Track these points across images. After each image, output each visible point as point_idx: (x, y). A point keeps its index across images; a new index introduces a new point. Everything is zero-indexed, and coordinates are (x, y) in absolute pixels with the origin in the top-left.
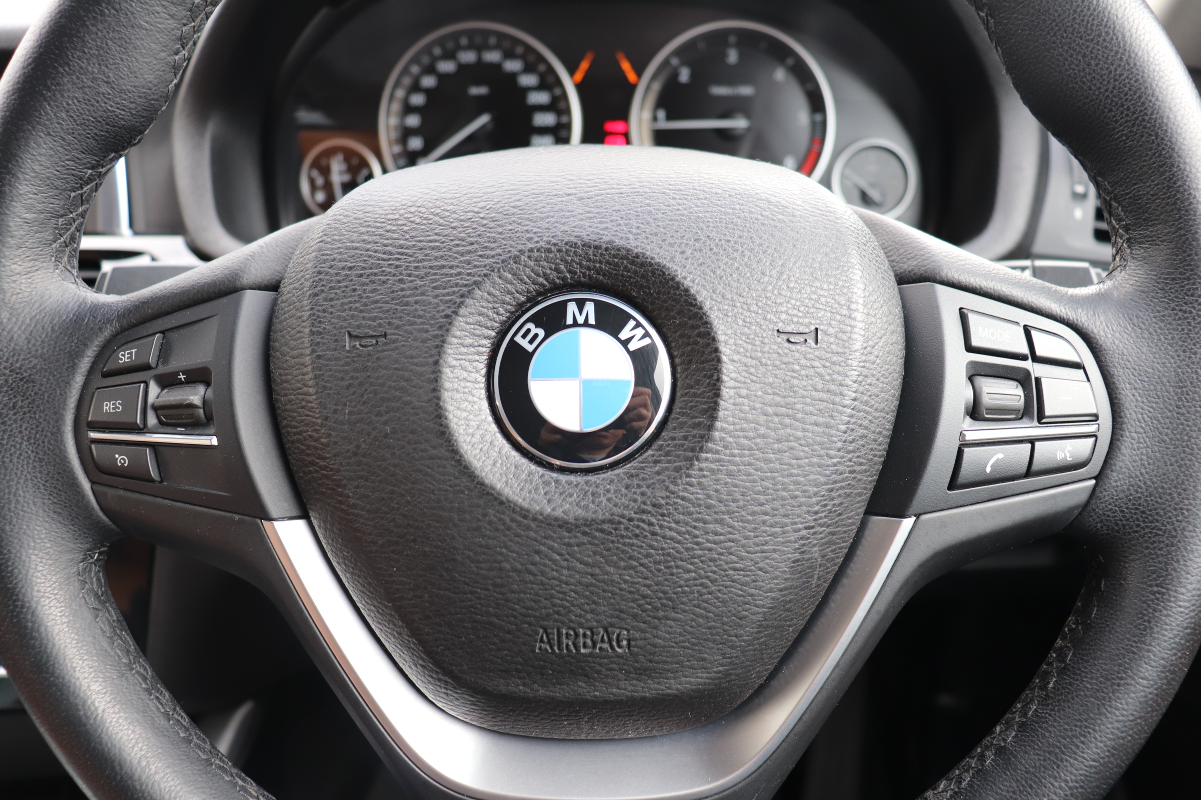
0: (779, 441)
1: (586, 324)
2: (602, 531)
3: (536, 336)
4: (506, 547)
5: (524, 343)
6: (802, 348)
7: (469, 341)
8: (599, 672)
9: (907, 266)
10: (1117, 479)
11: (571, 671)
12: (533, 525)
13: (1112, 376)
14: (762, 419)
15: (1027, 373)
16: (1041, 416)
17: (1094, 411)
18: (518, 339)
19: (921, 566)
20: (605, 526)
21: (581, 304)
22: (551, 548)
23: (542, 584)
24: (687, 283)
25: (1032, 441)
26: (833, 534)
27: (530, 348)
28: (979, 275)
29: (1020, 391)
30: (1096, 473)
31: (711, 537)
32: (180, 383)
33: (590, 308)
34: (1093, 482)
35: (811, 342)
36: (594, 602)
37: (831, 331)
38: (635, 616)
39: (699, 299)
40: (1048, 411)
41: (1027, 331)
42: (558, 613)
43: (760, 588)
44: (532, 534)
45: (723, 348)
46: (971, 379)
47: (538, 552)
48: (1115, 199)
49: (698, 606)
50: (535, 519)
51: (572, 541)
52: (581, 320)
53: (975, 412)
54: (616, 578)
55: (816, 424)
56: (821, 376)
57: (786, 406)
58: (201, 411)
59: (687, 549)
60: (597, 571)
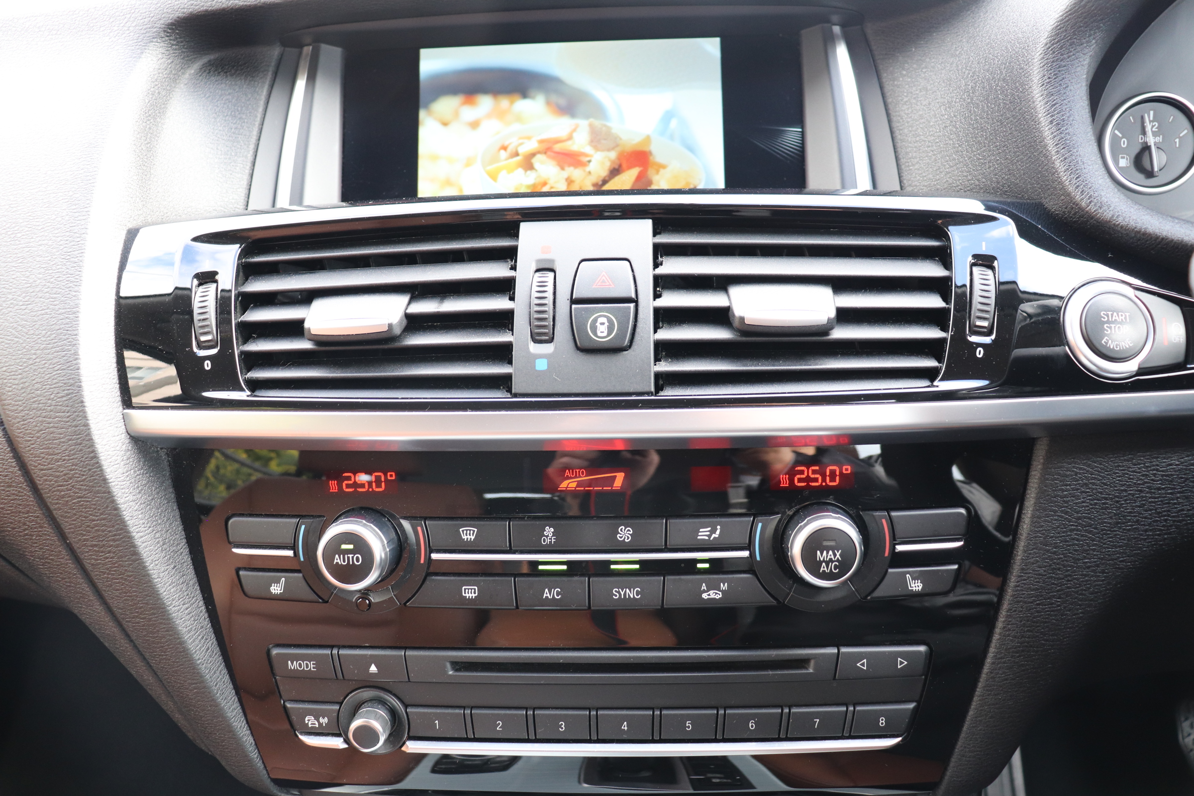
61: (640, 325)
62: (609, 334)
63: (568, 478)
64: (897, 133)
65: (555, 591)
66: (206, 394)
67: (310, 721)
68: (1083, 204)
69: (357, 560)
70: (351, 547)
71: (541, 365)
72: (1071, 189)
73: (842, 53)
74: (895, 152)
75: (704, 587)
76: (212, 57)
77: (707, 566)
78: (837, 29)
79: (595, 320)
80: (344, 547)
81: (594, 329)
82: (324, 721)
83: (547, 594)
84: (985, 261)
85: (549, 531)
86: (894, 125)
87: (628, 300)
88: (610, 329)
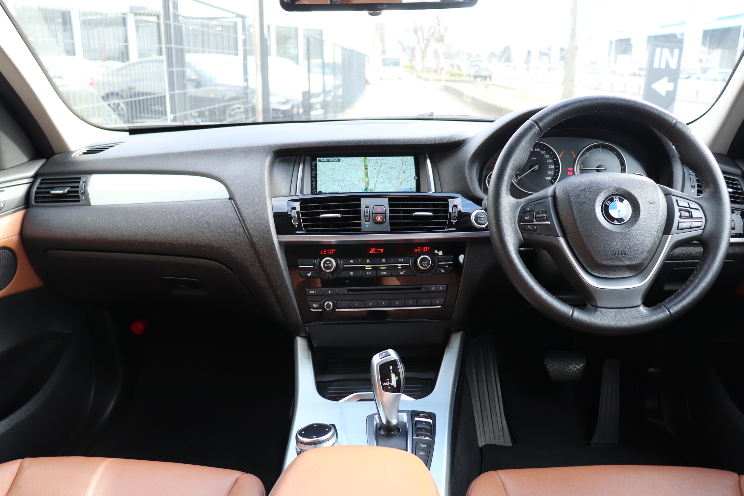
0: (650, 219)
1: (617, 201)
2: (623, 234)
3: (609, 203)
4: (608, 237)
5: (607, 204)
6: (652, 204)
7: (599, 203)
8: (622, 259)
9: (666, 192)
10: (707, 229)
11: (618, 259)
12: (612, 233)
13: (704, 211)
14: (647, 216)
15: (689, 211)
16: (692, 218)
17: (702, 217)
18: (606, 203)
19: (673, 244)
20: (624, 233)
21: (616, 198)
22: (615, 237)
23: (613, 243)
24: (633, 194)
25: (691, 222)
26: (659, 236)
27: (608, 205)
28: (679, 194)
29: (688, 213)
30: (703, 228)
31: (640, 235)
32: (540, 213)
33: (617, 198)
34: (702, 230)
35: (653, 203)
36: (622, 246)
37: (657, 202)
38: (628, 249)
39: (636, 196)
40: (693, 217)
41: (688, 203)
42: (616, 248)
43: (648, 244)
44: (612, 234)
45: (640, 204)
46: (679, 211)
47: (613, 237)
48: (702, 180)
49: (638, 247)
50: (612, 232)
51: (618, 235)
52: (616, 200)
53: (680, 217)
54: (625, 242)
55: (655, 217)
56: (656, 209)
57: (651, 213)
58: (546, 218)
59: (637, 237)
60: (622, 241)
61: (387, 218)
62: (381, 220)
63: (372, 250)
64: (441, 179)
65: (369, 273)
66: (296, 232)
67: (314, 306)
68: (475, 194)
69: (330, 265)
70: (329, 262)
71: (367, 226)
72: (473, 191)
73: (428, 161)
74: (440, 183)
75: (400, 271)
76: (280, 159)
77: (400, 268)
78: (427, 155)
79: (378, 217)
80: (327, 262)
81: (378, 219)
82: (317, 305)
83: (368, 273)
84: (455, 206)
85: (368, 260)
86: (440, 177)
87: (384, 213)
88: (381, 219)
